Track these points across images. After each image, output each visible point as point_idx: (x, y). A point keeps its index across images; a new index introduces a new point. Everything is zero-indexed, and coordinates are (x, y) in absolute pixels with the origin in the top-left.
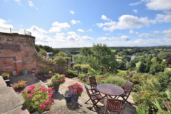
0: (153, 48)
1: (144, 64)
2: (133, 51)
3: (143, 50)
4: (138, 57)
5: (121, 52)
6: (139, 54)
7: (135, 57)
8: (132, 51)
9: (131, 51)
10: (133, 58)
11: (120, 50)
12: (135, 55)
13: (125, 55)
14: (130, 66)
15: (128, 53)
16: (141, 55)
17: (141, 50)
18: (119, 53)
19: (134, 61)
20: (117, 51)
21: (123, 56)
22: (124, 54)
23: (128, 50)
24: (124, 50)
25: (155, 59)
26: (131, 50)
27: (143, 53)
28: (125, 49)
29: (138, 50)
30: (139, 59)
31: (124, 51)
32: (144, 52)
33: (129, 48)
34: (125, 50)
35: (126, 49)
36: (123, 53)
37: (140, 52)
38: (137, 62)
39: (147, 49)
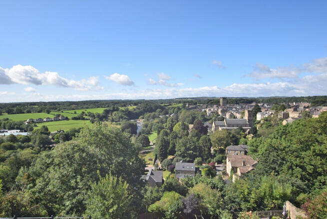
0: (170, 102)
1: (165, 137)
2: (139, 109)
3: (157, 107)
4: (149, 123)
5: (115, 112)
6: (150, 115)
7: (144, 122)
8: (137, 111)
9: (135, 110)
10: (140, 123)
11: (114, 108)
12: (143, 118)
13: (125, 118)
15: (132, 115)
16: (154, 118)
17: (153, 106)
18: (112, 115)
19: (143, 132)
20: (107, 112)
21: (120, 123)
22: (122, 117)
23: (131, 108)
24: (120, 108)
25: (179, 125)
26: (135, 107)
27: (157, 114)
28: (122, 106)
29: (149, 107)
30: (152, 126)
31: (123, 111)
32: (158, 110)
33: (130, 102)
34: (123, 109)
35: (125, 106)
36: (120, 115)
37: (151, 110)
38: (149, 133)
39: (162, 105)
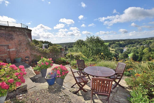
0: (145, 40)
1: (136, 54)
2: (126, 43)
3: (136, 42)
4: (130, 49)
6: (131, 45)
8: (124, 44)
9: (123, 43)
10: (125, 49)
11: (113, 43)
12: (127, 47)
13: (118, 47)
14: (123, 57)
15: (121, 45)
16: (133, 47)
17: (133, 42)
18: (112, 45)
19: (126, 52)
20: (110, 44)
21: (116, 48)
22: (116, 46)
23: (121, 42)
24: (116, 43)
25: (147, 49)
26: (123, 42)
27: (135, 45)
28: (117, 42)
29: (130, 42)
30: (131, 50)
31: (117, 44)
32: (136, 43)
33: (122, 40)
34: (117, 43)
35: (119, 42)
36: (116, 45)
37: (132, 43)
38: (129, 53)
39: (139, 41)
